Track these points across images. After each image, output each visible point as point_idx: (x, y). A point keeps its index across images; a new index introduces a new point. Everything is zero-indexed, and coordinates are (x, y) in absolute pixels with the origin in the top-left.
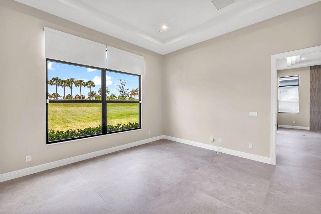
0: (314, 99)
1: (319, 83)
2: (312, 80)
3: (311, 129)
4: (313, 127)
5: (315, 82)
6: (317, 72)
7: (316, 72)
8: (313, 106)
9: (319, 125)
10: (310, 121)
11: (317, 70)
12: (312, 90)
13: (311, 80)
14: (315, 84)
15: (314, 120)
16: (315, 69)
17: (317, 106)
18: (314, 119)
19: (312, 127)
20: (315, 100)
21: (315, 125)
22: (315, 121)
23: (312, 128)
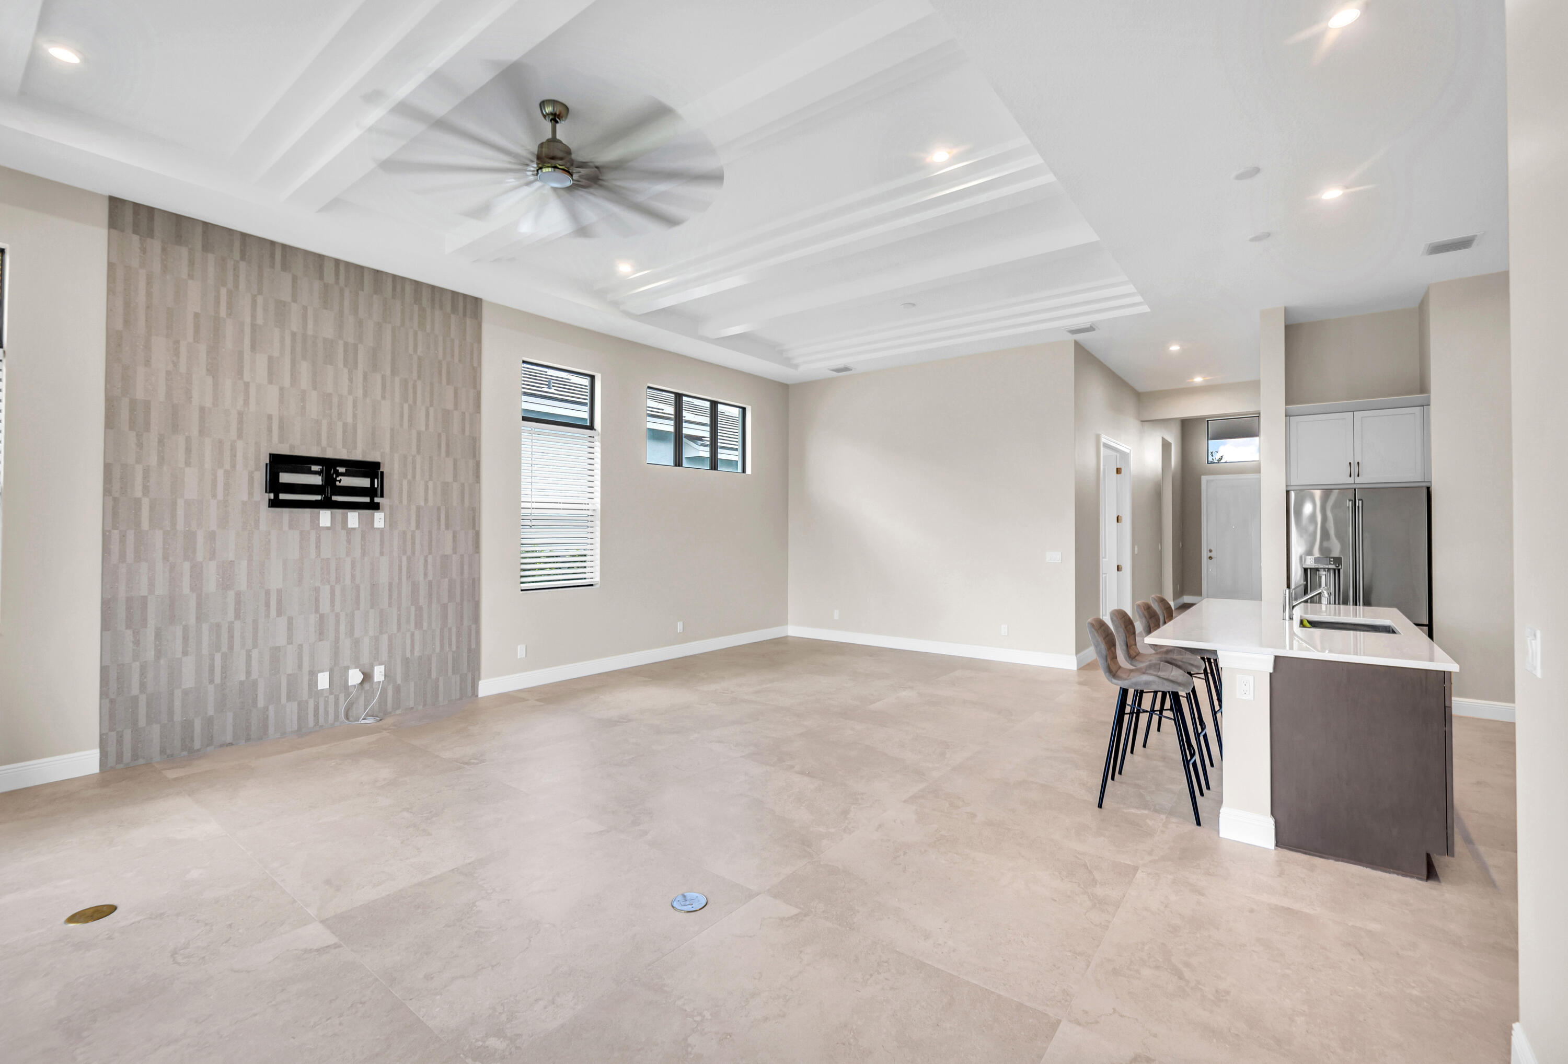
0: (138, 493)
1: (175, 364)
2: (126, 322)
3: (112, 760)
4: (128, 736)
5: (148, 347)
6: (165, 269)
7: (157, 267)
8: (130, 556)
9: (171, 712)
10: (103, 694)
11: (164, 250)
12: (125, 414)
13: (119, 325)
14: (148, 363)
15: (136, 678)
16: (150, 233)
17: (158, 554)
18: (136, 666)
19: (120, 739)
20: (146, 502)
21: (142, 722)
22: (143, 686)
23: (119, 757)
